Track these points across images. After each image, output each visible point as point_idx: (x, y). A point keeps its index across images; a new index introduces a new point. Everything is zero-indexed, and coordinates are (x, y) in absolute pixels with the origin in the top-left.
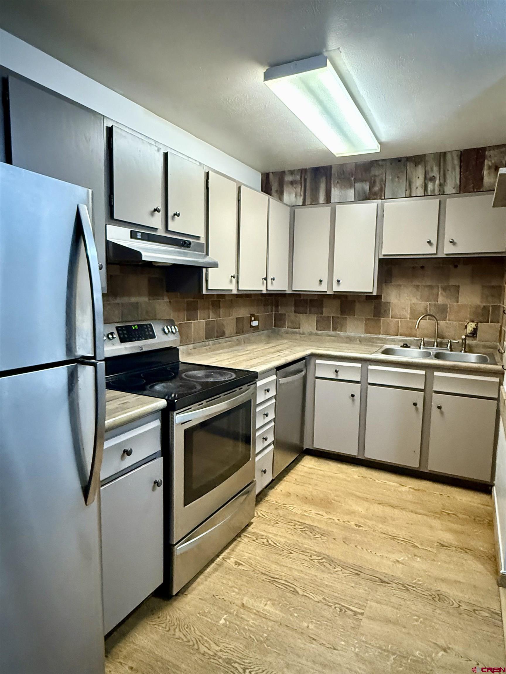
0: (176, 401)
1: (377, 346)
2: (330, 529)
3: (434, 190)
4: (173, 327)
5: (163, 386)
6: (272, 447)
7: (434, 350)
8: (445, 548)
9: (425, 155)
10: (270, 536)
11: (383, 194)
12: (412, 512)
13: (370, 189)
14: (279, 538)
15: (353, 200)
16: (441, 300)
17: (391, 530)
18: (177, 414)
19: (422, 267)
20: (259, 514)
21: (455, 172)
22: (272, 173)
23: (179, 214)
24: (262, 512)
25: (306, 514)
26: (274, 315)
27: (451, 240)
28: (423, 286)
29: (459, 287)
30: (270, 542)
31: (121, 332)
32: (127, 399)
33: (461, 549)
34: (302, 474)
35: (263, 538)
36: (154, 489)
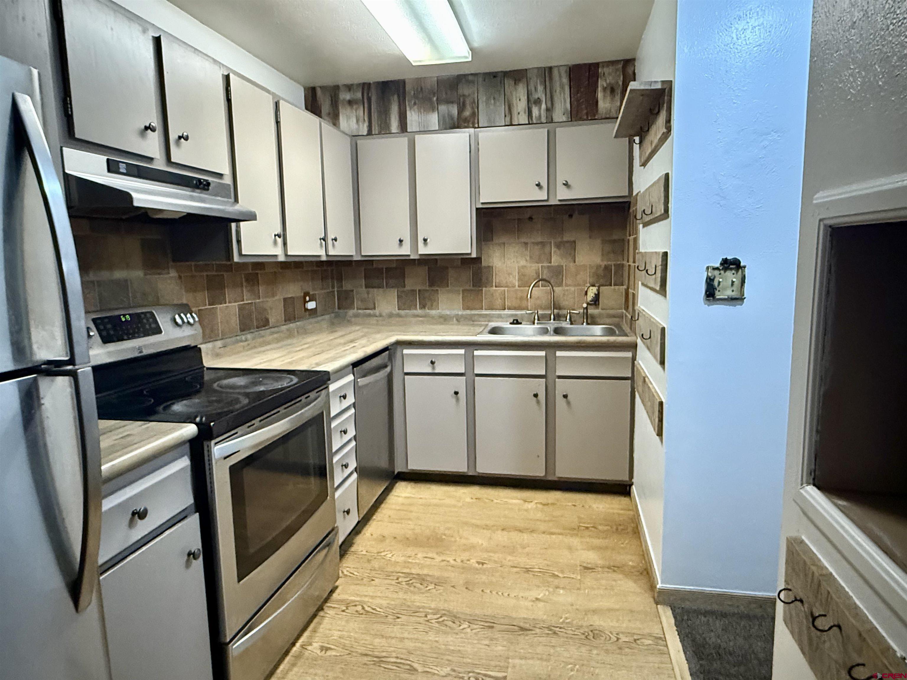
0: (212, 424)
1: (481, 326)
2: (446, 575)
3: (540, 116)
4: (189, 315)
5: (186, 405)
6: (355, 475)
7: (552, 325)
8: (591, 571)
9: (526, 70)
10: (366, 599)
11: (476, 121)
12: (544, 533)
13: (460, 112)
14: (378, 601)
15: (437, 128)
16: (556, 260)
17: (523, 561)
18: (216, 443)
19: (531, 219)
20: (346, 573)
21: (564, 94)
22: (320, 87)
23: (187, 137)
24: (348, 569)
25: (410, 561)
26: (336, 293)
27: (564, 182)
28: (533, 243)
29: (575, 242)
30: (367, 608)
31: (102, 327)
32: (128, 431)
33: (609, 568)
34: (398, 508)
35: (356, 606)
36: (188, 564)
